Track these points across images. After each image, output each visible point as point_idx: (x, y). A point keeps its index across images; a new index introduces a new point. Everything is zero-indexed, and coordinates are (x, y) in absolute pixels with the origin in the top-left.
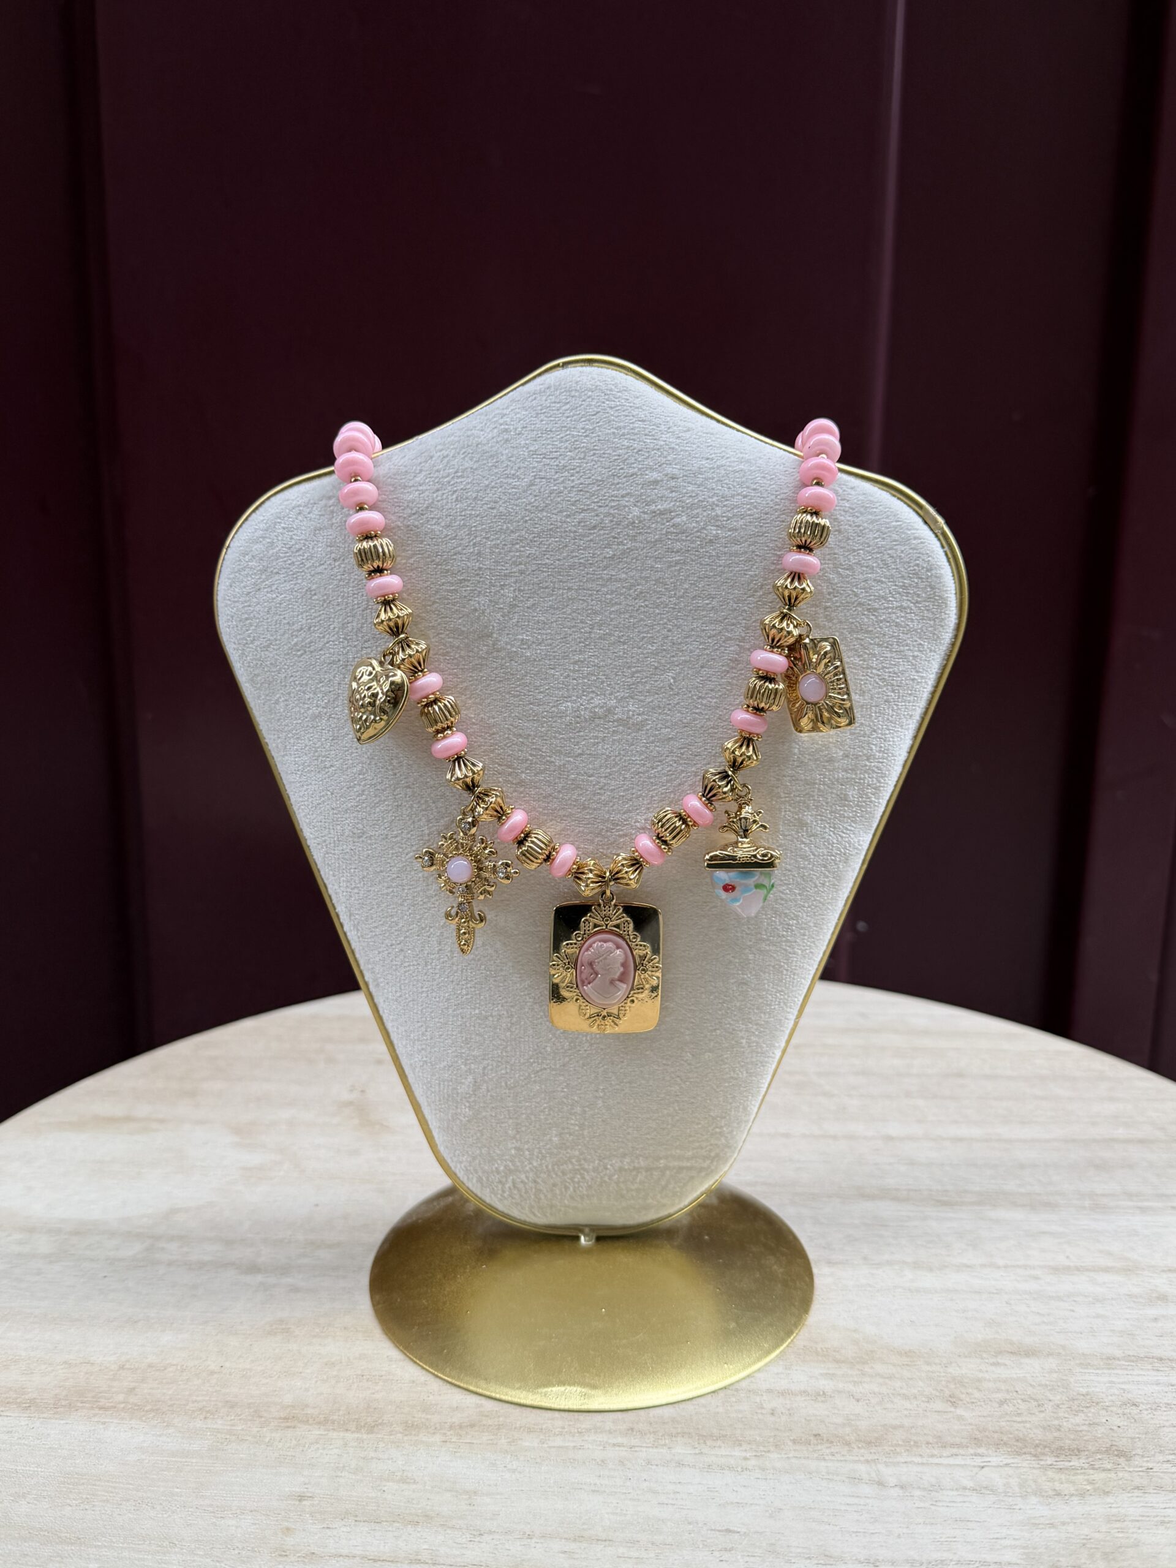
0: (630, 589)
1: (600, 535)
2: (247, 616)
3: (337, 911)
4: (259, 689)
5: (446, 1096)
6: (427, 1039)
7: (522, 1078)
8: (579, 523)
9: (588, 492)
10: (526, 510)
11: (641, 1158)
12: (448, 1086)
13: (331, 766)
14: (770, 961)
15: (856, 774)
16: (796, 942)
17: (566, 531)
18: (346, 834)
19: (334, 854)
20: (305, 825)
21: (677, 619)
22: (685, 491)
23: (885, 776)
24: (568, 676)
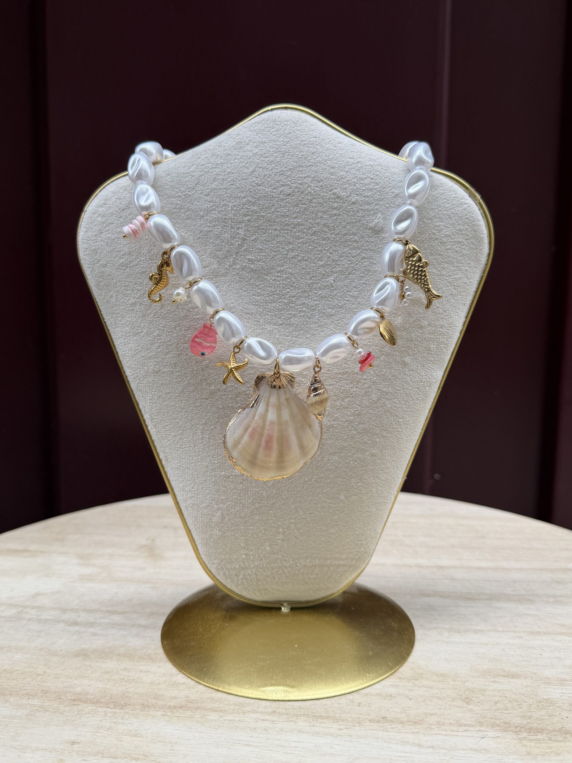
0: (309, 230)
1: (292, 199)
2: (94, 248)
3: (144, 418)
4: (101, 290)
5: (206, 524)
6: (195, 491)
7: (248, 512)
8: (281, 192)
9: (285, 175)
10: (251, 185)
11: (316, 559)
12: (207, 518)
13: (142, 332)
14: (389, 443)
15: (435, 335)
16: (402, 432)
17: (273, 197)
18: (150, 371)
19: (143, 384)
20: (126, 367)
21: (335, 247)
22: (339, 175)
23: (451, 338)
24: (275, 279)
